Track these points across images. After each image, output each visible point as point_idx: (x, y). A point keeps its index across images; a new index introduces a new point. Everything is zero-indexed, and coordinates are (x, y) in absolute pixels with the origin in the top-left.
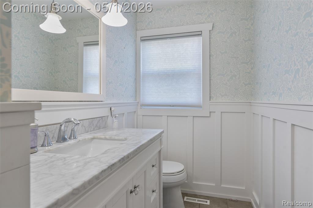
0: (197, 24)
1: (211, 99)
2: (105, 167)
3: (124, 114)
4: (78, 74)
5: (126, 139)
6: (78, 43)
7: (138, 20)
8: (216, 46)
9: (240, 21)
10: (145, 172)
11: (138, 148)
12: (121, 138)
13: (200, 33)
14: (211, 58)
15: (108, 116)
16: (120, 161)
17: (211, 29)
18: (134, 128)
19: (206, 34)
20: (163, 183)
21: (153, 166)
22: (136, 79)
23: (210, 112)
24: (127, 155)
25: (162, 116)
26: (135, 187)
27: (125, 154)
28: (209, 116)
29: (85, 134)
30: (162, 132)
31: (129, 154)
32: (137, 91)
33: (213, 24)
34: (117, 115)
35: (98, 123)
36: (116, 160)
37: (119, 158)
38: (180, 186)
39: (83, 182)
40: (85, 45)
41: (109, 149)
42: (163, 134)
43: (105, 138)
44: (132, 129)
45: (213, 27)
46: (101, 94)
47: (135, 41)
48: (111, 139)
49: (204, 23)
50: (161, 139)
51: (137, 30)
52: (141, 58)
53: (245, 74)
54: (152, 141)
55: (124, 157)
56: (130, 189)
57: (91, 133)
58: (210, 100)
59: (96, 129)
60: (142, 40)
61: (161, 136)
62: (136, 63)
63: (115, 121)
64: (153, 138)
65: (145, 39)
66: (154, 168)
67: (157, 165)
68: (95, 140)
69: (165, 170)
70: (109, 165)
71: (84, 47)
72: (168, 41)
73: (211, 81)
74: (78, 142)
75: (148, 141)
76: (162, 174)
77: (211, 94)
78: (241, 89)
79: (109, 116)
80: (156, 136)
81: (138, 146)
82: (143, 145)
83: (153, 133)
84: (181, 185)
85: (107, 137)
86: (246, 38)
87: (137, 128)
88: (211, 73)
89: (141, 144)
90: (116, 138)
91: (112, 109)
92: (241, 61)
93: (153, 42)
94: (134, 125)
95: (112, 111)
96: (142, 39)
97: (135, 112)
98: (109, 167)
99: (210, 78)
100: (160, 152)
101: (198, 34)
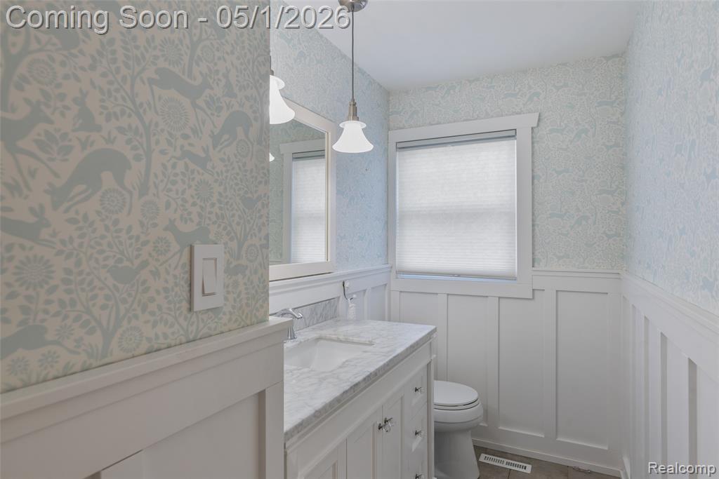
0: (506, 115)
1: (536, 264)
2: (347, 388)
3: (365, 291)
4: (282, 211)
5: (371, 344)
6: (283, 155)
7: (391, 110)
8: (547, 157)
9: (596, 107)
10: (402, 398)
11: (391, 361)
12: (363, 340)
13: (512, 133)
14: (536, 181)
15: (339, 297)
16: (364, 379)
17: (535, 125)
18: (383, 319)
19: (525, 134)
20: (435, 422)
21: (416, 390)
22: (387, 222)
23: (533, 290)
24: (374, 372)
25: (437, 294)
26: (386, 421)
27: (372, 369)
28: (531, 297)
29: (305, 330)
30: (434, 331)
31: (377, 370)
32: (389, 246)
33: (540, 116)
34: (354, 296)
35: (323, 310)
36: (360, 378)
37: (364, 376)
38: (470, 432)
39: (323, 404)
40: (296, 158)
41: (347, 361)
42: (434, 335)
43: (338, 338)
44: (379, 322)
45: (539, 120)
46: (329, 260)
47: (386, 150)
48: (347, 341)
49: (520, 113)
50: (430, 343)
51: (389, 130)
52: (398, 182)
53: (608, 215)
54: (414, 348)
55: (371, 374)
56: (378, 423)
57: (314, 329)
58: (533, 267)
59: (320, 321)
60: (400, 148)
61: (430, 338)
62: (388, 192)
63: (350, 306)
64: (415, 344)
65: (404, 146)
66: (418, 393)
67: (424, 389)
68: (322, 342)
69: (439, 398)
70: (352, 385)
71: (294, 162)
72: (450, 148)
73: (536, 227)
74: (298, 344)
75: (407, 349)
76: (433, 406)
77: (536, 253)
78: (598, 246)
79: (341, 298)
80: (421, 339)
81: (391, 357)
82: (398, 355)
83: (415, 333)
84: (471, 429)
85: (341, 337)
86: (608, 141)
87: (389, 320)
88: (535, 212)
89: (394, 355)
90: (356, 339)
91: (346, 285)
92: (599, 188)
93: (420, 151)
94: (385, 315)
95: (346, 289)
96: (399, 145)
97: (386, 285)
98: (351, 388)
99: (533, 221)
100: (429, 365)
101: (510, 135)
